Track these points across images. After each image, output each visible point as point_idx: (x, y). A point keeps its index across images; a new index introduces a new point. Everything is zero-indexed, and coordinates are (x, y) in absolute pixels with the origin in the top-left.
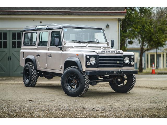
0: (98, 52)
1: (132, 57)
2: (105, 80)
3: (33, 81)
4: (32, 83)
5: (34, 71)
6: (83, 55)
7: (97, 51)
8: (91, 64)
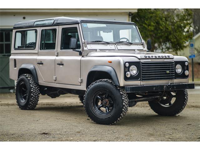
0: (140, 58)
1: (186, 64)
2: (148, 98)
3: (33, 101)
4: (31, 104)
5: (33, 87)
6: (119, 63)
7: (139, 56)
8: (131, 75)
